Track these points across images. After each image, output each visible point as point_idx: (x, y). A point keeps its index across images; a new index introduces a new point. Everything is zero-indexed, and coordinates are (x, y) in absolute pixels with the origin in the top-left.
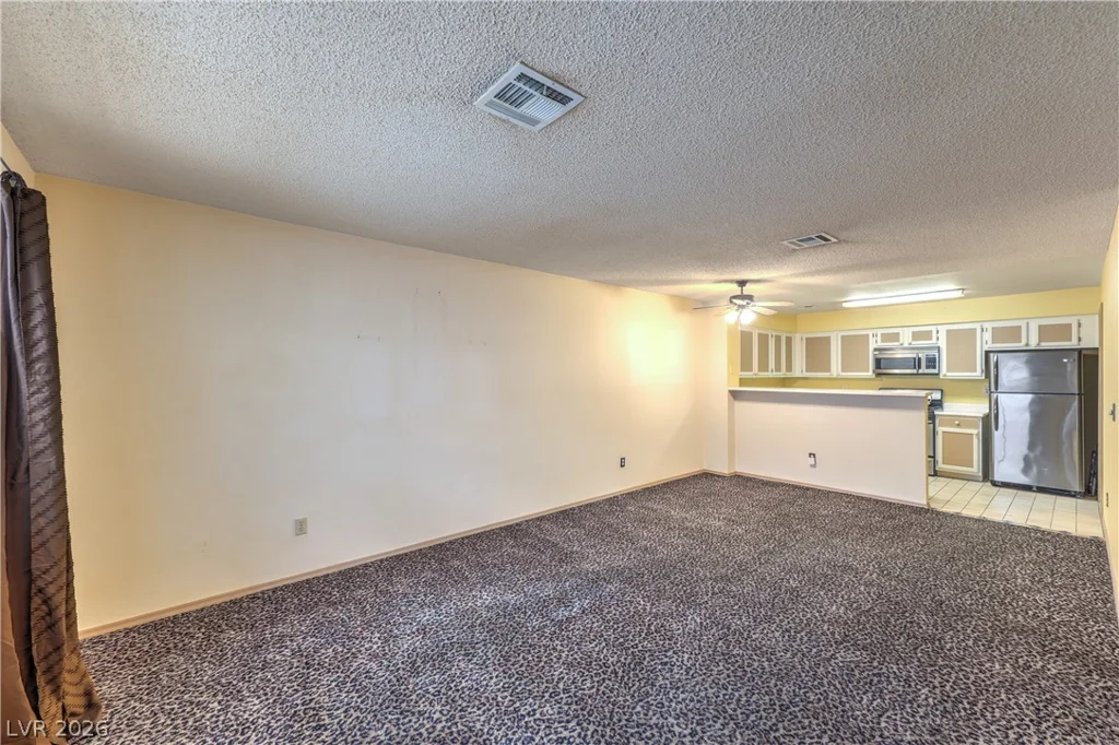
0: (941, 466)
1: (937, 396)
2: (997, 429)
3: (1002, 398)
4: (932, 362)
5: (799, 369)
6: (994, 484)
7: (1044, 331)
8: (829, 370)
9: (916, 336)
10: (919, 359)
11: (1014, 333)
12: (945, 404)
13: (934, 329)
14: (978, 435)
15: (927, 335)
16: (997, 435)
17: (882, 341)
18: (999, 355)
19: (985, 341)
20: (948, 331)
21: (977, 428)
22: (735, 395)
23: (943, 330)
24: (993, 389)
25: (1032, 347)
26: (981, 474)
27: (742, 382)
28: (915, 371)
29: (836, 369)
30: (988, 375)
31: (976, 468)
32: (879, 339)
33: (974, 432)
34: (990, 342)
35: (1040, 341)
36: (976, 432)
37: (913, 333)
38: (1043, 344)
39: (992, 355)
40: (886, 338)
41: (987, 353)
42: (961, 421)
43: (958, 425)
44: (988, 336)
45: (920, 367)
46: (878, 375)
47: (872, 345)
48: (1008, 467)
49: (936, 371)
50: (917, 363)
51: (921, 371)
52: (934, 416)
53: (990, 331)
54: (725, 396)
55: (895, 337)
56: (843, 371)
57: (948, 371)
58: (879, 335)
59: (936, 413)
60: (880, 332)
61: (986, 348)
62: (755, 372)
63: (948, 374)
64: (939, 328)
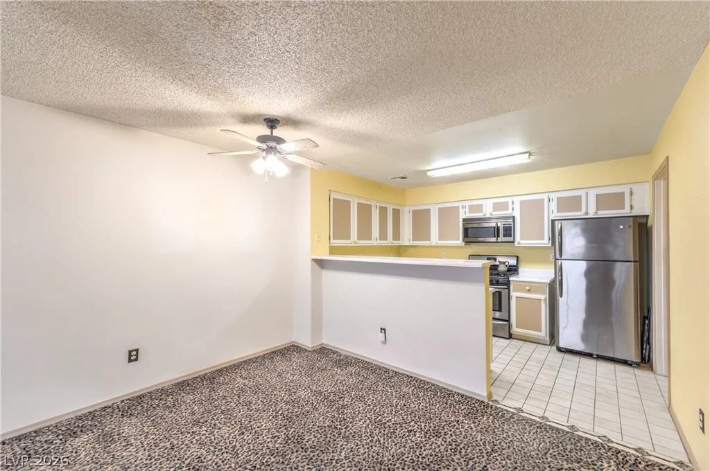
0: (515, 330)
1: (512, 262)
2: (561, 296)
3: (566, 264)
4: (509, 231)
5: (407, 238)
6: (560, 350)
7: (602, 200)
8: (429, 239)
9: (497, 207)
10: (498, 228)
11: (574, 203)
12: (520, 270)
13: (509, 200)
14: (545, 300)
15: (504, 206)
16: (562, 301)
17: (470, 213)
18: (562, 222)
19: (551, 211)
20: (521, 201)
21: (544, 293)
22: (321, 263)
23: (517, 200)
24: (558, 257)
25: (591, 216)
26: (548, 339)
27: (333, 250)
28: (494, 239)
29: (435, 239)
30: (553, 244)
31: (543, 333)
32: (467, 210)
33: (542, 297)
34: (555, 211)
35: (597, 210)
36: (543, 297)
37: (494, 204)
38: (600, 212)
39: (557, 222)
40: (472, 208)
41: (553, 221)
42: (532, 287)
43: (529, 290)
44: (554, 206)
45: (498, 236)
46: (467, 243)
47: (462, 216)
48: (571, 334)
49: (511, 239)
50: (496, 232)
51: (499, 240)
52: (509, 281)
53: (555, 200)
54: (308, 265)
55: (479, 208)
56: (439, 240)
57: (521, 239)
58: (467, 207)
59: (510, 279)
60: (467, 204)
61: (552, 217)
62: (375, 241)
63: (522, 242)
64: (515, 198)
